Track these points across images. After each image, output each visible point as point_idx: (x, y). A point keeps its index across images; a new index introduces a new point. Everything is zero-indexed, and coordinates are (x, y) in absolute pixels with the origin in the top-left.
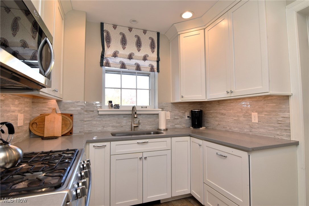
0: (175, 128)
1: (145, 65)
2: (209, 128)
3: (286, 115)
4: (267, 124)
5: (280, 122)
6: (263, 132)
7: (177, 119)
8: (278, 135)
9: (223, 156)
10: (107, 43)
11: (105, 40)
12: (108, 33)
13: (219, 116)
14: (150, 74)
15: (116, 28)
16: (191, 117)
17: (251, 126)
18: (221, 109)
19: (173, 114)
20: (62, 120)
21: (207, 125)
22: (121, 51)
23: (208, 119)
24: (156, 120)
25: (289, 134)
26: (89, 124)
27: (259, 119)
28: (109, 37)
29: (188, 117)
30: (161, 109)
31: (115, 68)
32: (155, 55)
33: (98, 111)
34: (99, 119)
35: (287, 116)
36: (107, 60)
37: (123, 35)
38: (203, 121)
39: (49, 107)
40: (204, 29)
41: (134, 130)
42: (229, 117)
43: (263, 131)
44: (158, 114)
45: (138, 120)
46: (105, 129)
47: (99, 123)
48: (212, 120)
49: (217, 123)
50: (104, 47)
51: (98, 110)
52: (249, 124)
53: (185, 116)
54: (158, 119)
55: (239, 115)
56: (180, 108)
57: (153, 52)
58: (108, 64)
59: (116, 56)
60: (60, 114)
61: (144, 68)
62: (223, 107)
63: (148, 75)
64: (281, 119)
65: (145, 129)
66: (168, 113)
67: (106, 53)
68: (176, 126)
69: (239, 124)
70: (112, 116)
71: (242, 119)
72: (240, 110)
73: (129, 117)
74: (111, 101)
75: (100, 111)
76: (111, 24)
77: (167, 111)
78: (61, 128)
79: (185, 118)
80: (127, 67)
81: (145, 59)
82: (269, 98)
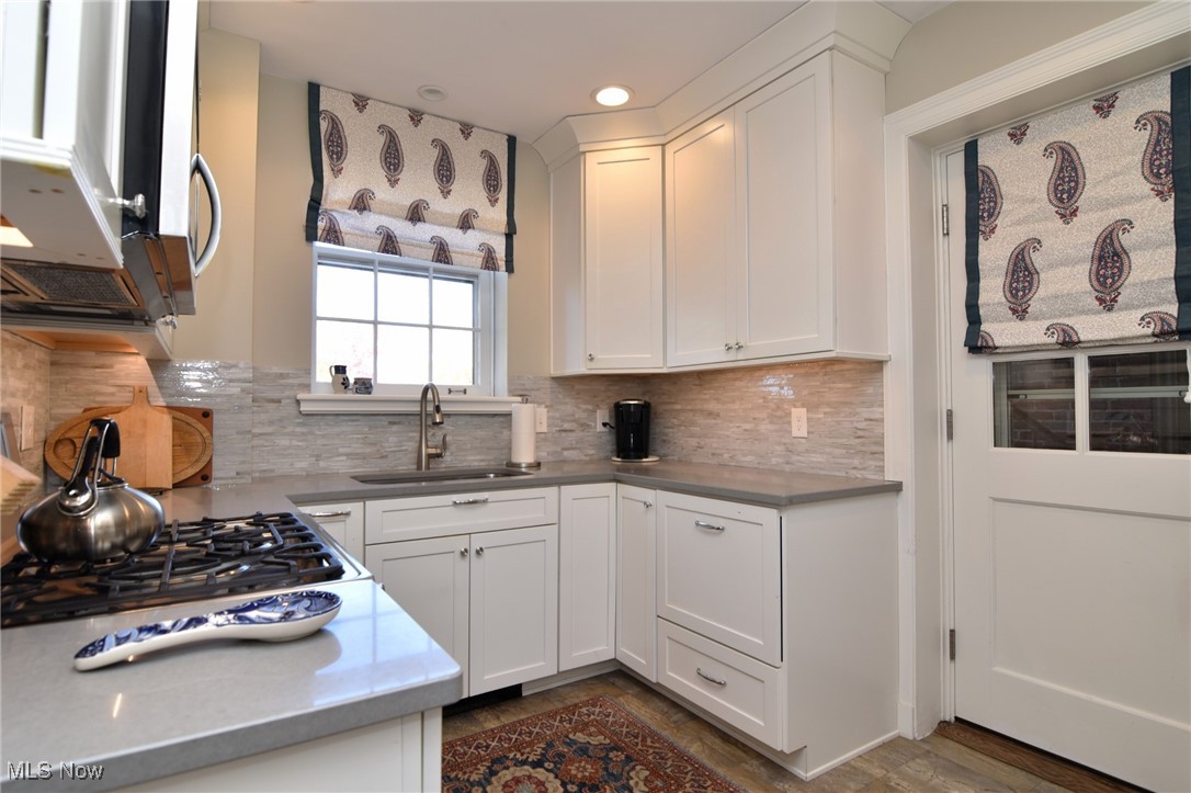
0: (564, 461)
1: (464, 244)
2: (670, 458)
3: (875, 413)
4: (829, 441)
5: (860, 433)
6: (820, 462)
7: (571, 431)
8: (855, 468)
9: (713, 528)
10: (331, 157)
11: (323, 146)
12: (335, 123)
13: (701, 420)
14: (477, 276)
15: (364, 106)
16: (613, 425)
17: (790, 448)
18: (708, 400)
19: (558, 415)
20: (173, 431)
21: (662, 452)
22: (382, 192)
23: (667, 430)
24: (502, 433)
25: (881, 463)
26: (263, 446)
27: (809, 426)
28: (340, 137)
29: (605, 425)
30: (519, 399)
31: (362, 248)
32: (498, 214)
33: (298, 402)
34: (298, 429)
35: (877, 416)
36: (331, 220)
37: (390, 133)
38: (651, 437)
39: (119, 382)
40: (663, 145)
41: (428, 467)
42: (731, 422)
43: (820, 460)
44: (508, 415)
45: (439, 434)
46: (322, 464)
47: (300, 444)
48: (680, 434)
49: (693, 442)
50: (322, 172)
51: (300, 396)
52: (784, 440)
53: (595, 422)
54: (510, 430)
55: (757, 415)
56: (578, 394)
57: (493, 202)
58: (334, 235)
59: (365, 209)
60: (165, 410)
61: (463, 254)
62: (712, 391)
63: (470, 279)
64: (862, 425)
65: (465, 464)
66: (543, 411)
67: (327, 194)
68: (565, 453)
69: (756, 442)
70: (346, 421)
71: (765, 427)
72: (761, 401)
73: (409, 423)
74: (344, 368)
75: (305, 400)
76: (347, 92)
77: (539, 404)
78: (171, 458)
79: (596, 427)
80: (403, 248)
81: (466, 223)
82: (836, 367)
